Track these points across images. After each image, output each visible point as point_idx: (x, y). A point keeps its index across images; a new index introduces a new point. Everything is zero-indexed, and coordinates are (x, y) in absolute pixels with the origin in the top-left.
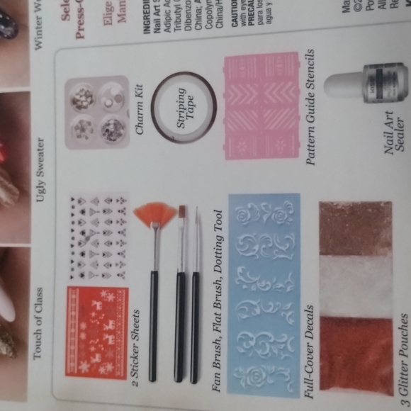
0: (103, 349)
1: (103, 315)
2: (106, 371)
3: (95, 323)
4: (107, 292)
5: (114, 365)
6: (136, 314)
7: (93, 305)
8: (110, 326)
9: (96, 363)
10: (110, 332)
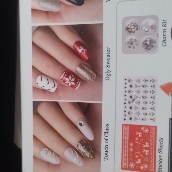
0: (142, 157)
1: (143, 140)
2: (144, 168)
3: (138, 143)
4: (145, 128)
5: (148, 165)
6: (161, 140)
7: (137, 134)
8: (147, 145)
9: (139, 164)
10: (146, 148)
